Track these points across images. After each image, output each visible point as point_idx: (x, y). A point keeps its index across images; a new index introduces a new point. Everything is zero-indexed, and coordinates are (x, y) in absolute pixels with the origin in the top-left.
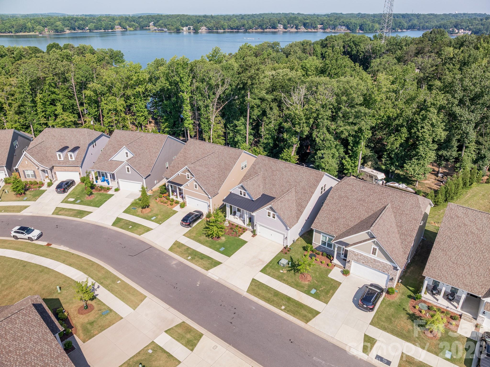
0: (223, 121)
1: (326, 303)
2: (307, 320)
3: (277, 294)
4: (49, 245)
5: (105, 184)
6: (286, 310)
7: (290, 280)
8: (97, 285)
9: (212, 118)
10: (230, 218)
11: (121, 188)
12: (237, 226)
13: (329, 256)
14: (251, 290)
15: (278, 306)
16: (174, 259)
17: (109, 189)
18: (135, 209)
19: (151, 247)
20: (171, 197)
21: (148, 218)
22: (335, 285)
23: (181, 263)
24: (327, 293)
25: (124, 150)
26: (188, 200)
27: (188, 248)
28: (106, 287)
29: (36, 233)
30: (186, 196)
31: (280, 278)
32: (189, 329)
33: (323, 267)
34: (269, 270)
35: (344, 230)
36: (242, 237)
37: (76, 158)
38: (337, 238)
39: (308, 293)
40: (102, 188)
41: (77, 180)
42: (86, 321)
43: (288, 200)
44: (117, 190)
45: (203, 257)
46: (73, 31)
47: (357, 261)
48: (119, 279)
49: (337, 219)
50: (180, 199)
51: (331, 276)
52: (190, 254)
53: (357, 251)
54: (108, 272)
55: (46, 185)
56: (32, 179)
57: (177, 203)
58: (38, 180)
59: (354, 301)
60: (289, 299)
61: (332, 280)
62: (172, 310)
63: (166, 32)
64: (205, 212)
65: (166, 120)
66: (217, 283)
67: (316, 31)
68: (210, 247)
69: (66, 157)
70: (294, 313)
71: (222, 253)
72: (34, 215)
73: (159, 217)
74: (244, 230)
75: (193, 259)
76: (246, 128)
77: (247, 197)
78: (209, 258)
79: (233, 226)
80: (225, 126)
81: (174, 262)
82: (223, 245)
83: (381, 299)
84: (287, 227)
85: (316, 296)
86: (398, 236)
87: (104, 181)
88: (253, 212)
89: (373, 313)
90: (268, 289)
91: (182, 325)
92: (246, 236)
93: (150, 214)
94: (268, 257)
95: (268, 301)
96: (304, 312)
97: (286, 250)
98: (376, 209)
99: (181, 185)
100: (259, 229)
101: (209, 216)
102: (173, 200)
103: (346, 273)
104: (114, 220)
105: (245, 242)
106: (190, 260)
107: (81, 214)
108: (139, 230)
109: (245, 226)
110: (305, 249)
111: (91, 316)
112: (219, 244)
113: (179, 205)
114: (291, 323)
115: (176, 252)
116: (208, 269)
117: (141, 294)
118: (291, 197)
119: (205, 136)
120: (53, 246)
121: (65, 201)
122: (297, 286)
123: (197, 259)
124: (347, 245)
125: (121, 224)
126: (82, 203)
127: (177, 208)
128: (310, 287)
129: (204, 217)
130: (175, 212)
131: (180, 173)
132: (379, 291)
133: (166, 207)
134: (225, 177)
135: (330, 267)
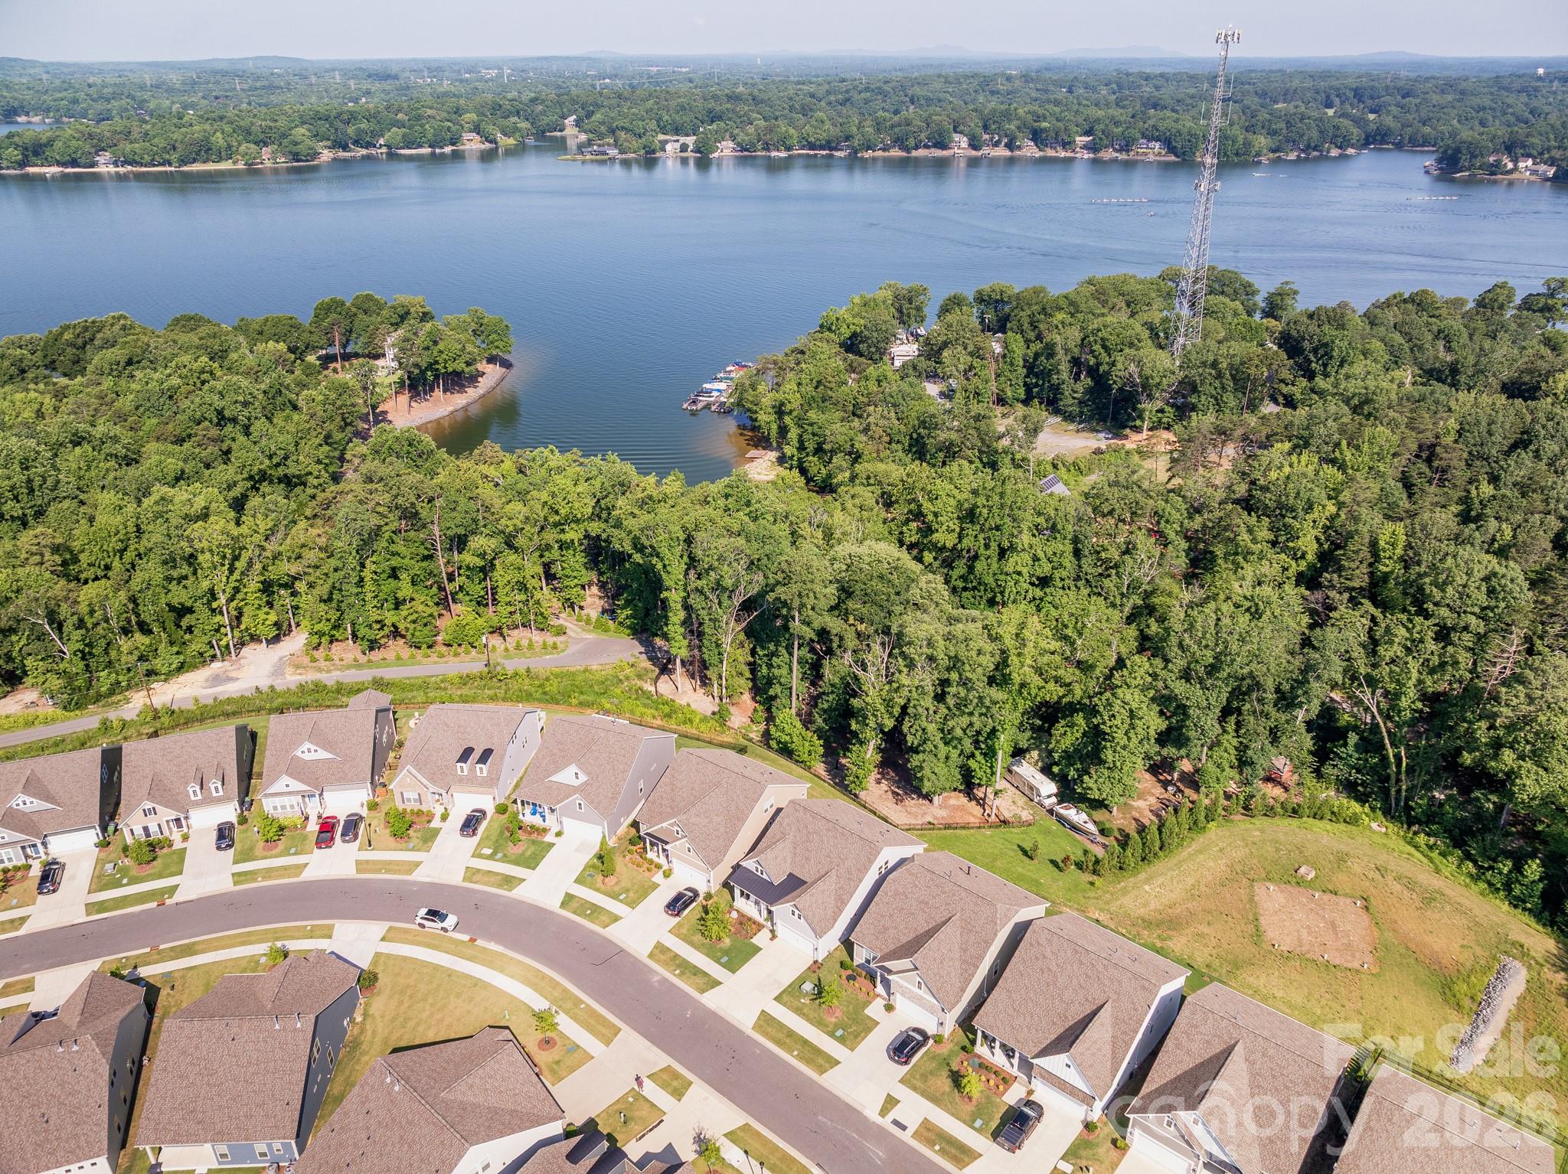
0: (748, 646)
1: (852, 1050)
2: (822, 1071)
3: (791, 1034)
4: (472, 940)
5: (536, 820)
6: (800, 1058)
7: (812, 1015)
8: (554, 1008)
9: (727, 641)
10: (740, 903)
11: (565, 831)
12: (750, 919)
13: (872, 978)
14: (757, 1027)
15: (790, 1051)
16: (657, 973)
17: (545, 831)
18: (591, 876)
19: (622, 950)
20: (651, 855)
21: (614, 896)
22: (870, 1025)
23: (666, 980)
24: (856, 1037)
25: (573, 769)
26: (676, 864)
27: (676, 956)
28: (567, 1012)
29: (451, 920)
30: (674, 860)
31: (799, 1011)
32: (676, 1076)
33: (862, 997)
34: (785, 998)
35: (892, 947)
36: (755, 940)
37: (489, 772)
38: (880, 961)
39: (832, 1035)
40: (534, 829)
41: (490, 810)
42: (550, 1060)
43: (823, 892)
44: (559, 834)
45: (697, 971)
46: (342, 154)
47: (903, 994)
48: (582, 1002)
49: (886, 929)
50: (662, 860)
51: (868, 1011)
52: (679, 966)
53: (901, 982)
54: (565, 990)
55: (438, 818)
56: (416, 807)
57: (658, 866)
58: (424, 808)
59: (888, 1050)
60: (805, 1042)
61: (869, 1017)
62: (655, 1049)
63: (612, 160)
64: (702, 890)
65: (628, 603)
66: (714, 1014)
67: (1069, 154)
68: (708, 955)
69: (472, 770)
70: (809, 1062)
71: (724, 966)
72: (435, 880)
73: (631, 894)
74: (760, 927)
75: (682, 973)
76: (791, 669)
77: (765, 876)
78: (705, 974)
79: (744, 920)
80: (753, 652)
81: (656, 978)
82: (726, 952)
83: (924, 1050)
84: (819, 933)
85: (842, 1040)
86: (957, 964)
87: (534, 813)
88: (771, 904)
89: (906, 1068)
90: (781, 1026)
91: (668, 1069)
92: (761, 939)
93: (616, 889)
94: (788, 977)
95: (779, 1043)
96: (821, 1061)
97: (816, 965)
98: (939, 919)
99: (666, 843)
100: (780, 929)
101: (709, 896)
102: (651, 862)
103: (889, 1008)
104: (561, 897)
105: (758, 949)
106: (679, 976)
107: (509, 881)
108: (603, 918)
109: (761, 920)
110: (842, 964)
111: (554, 1054)
112: (721, 950)
113: (661, 873)
114: (801, 1073)
115: (658, 961)
116: (703, 991)
117: (614, 1025)
118: (828, 886)
119: (711, 673)
120: (479, 942)
121: (477, 855)
122: (819, 1024)
123: (688, 974)
124: (890, 972)
125: (574, 904)
126: (506, 859)
127: (658, 878)
128: (837, 1027)
129: (701, 898)
130: (655, 886)
131: (664, 825)
132: (919, 1038)
133: (641, 875)
134: (736, 833)
135: (871, 997)
